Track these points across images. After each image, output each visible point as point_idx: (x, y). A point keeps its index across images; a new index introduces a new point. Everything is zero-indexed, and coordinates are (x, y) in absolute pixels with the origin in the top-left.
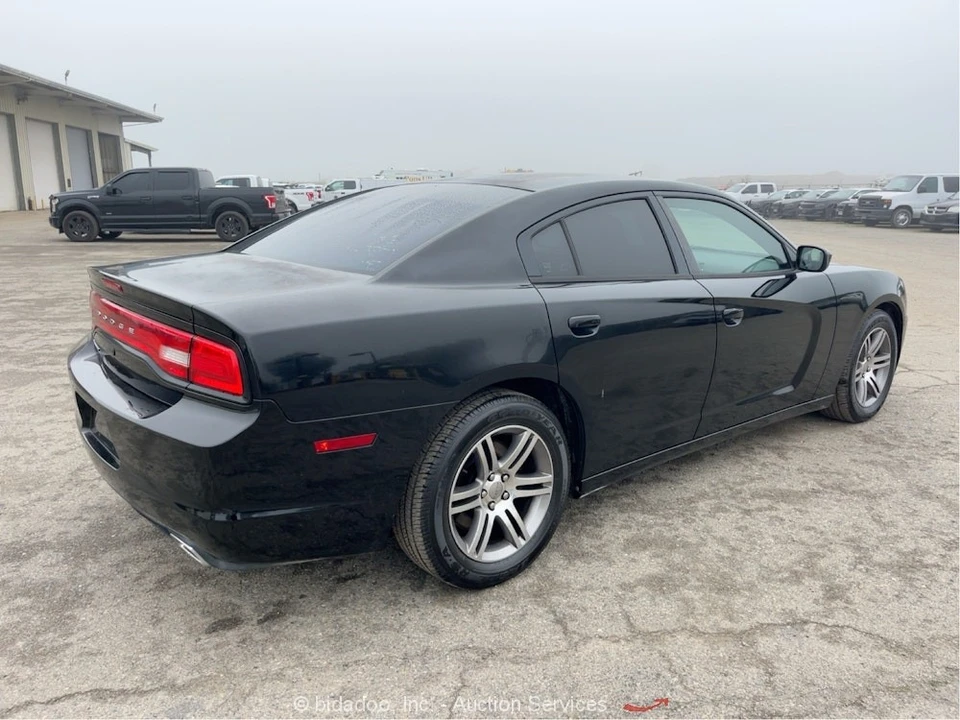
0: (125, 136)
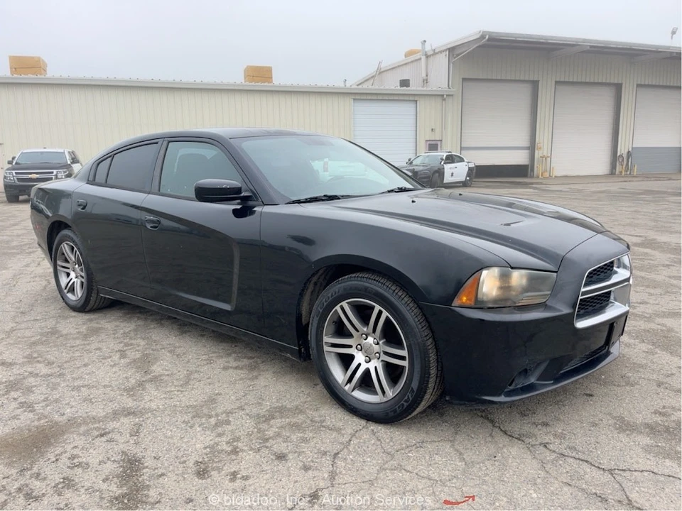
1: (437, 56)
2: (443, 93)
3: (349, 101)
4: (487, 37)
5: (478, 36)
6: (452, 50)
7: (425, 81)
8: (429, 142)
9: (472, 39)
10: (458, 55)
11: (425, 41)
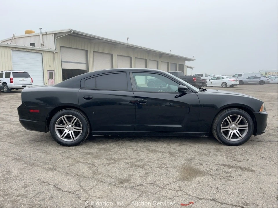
0: (186, 65)
1: (48, 35)
2: (53, 51)
3: (9, 51)
4: (72, 32)
5: (69, 31)
6: (55, 34)
7: (42, 45)
8: (49, 71)
9: (66, 31)
10: (58, 37)
11: (41, 28)
